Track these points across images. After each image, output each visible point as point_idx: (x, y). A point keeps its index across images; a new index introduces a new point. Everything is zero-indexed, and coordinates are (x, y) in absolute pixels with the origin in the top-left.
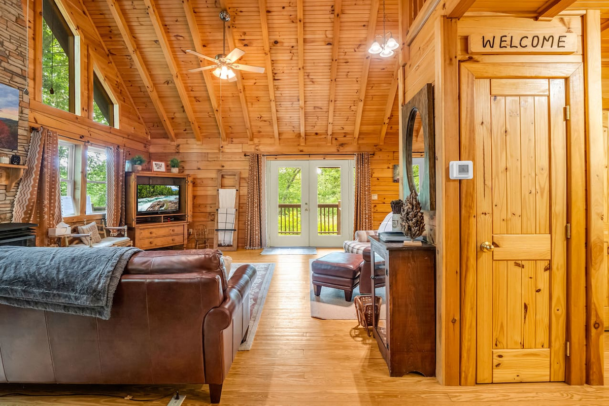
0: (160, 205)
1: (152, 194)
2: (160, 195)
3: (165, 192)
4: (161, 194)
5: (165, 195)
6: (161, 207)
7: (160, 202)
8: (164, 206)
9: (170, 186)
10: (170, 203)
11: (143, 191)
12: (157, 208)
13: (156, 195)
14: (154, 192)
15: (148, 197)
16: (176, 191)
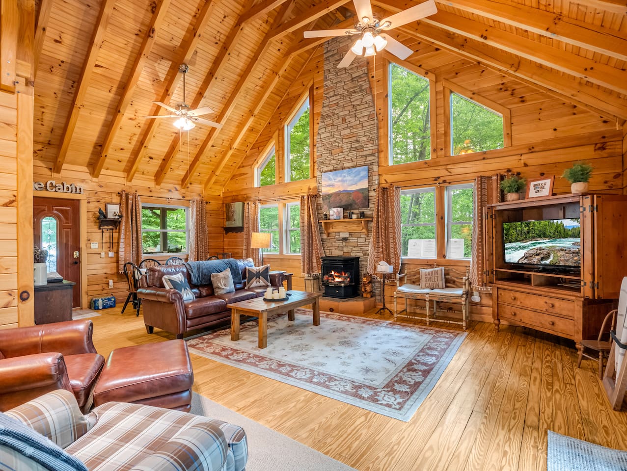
0: (542, 256)
1: (525, 236)
2: (540, 236)
3: (550, 231)
4: (543, 235)
5: (551, 237)
6: (542, 259)
7: (541, 249)
8: (547, 257)
9: (559, 221)
10: (562, 253)
11: (511, 231)
12: (535, 260)
13: (533, 237)
14: (528, 232)
15: (518, 241)
16: (574, 228)
